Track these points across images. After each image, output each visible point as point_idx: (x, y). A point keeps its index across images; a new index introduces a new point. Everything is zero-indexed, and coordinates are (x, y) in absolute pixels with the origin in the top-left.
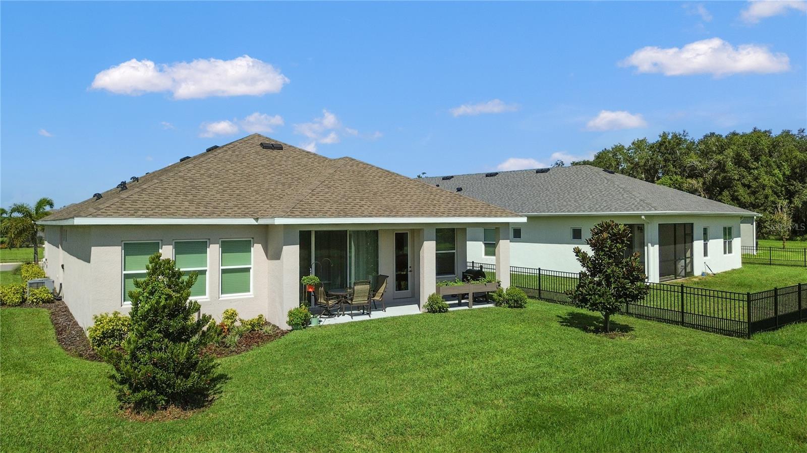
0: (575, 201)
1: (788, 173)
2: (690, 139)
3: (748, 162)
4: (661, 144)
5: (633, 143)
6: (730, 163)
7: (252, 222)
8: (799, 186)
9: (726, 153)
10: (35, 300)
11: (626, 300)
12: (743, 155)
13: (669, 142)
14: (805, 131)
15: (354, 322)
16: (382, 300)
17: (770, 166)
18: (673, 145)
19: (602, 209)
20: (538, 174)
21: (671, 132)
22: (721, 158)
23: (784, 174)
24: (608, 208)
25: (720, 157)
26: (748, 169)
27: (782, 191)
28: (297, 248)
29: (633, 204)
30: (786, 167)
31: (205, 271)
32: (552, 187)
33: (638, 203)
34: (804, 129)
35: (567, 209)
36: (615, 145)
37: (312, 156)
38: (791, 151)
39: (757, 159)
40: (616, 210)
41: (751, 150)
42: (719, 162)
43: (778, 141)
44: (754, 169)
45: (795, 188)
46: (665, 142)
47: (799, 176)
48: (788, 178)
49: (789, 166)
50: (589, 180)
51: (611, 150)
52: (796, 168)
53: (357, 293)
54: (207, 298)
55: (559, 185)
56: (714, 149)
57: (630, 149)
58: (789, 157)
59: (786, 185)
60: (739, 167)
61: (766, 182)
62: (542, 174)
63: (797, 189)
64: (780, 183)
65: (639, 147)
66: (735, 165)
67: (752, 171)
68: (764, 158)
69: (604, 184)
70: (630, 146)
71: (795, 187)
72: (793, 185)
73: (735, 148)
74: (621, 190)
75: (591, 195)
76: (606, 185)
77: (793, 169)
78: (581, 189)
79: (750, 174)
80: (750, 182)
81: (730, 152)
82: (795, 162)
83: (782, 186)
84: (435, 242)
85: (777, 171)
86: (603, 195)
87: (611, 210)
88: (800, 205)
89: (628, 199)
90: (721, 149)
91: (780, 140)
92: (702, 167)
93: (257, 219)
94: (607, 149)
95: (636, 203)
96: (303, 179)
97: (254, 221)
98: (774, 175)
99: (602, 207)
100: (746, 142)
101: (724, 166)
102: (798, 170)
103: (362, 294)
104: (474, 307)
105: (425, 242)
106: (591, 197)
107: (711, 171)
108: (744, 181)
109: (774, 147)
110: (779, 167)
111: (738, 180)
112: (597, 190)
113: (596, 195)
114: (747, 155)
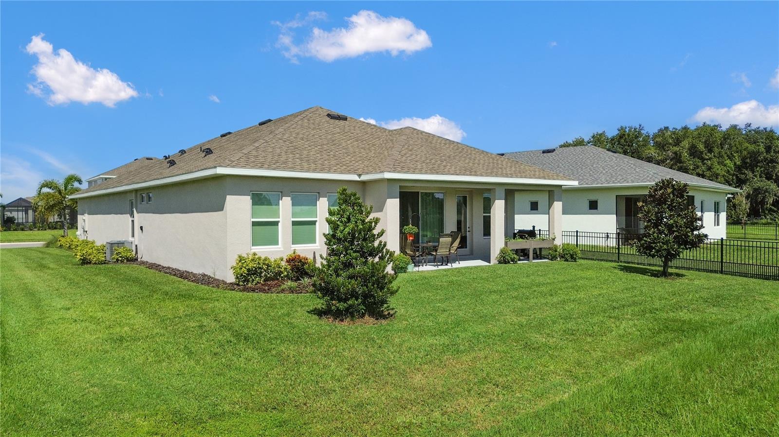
0: (590, 176)
1: (738, 163)
2: (645, 133)
3: (702, 153)
4: (621, 136)
5: (593, 137)
6: (686, 154)
7: (355, 178)
8: (750, 175)
9: (682, 144)
10: (120, 259)
11: (686, 247)
12: (698, 146)
13: (629, 135)
14: (751, 125)
15: (439, 270)
16: (456, 253)
17: (722, 157)
18: (632, 137)
19: (619, 182)
20: (545, 154)
21: (627, 126)
22: (678, 149)
23: (735, 164)
24: (625, 180)
25: (676, 149)
26: (703, 159)
27: (733, 179)
28: (397, 201)
29: (648, 176)
30: (737, 158)
31: (316, 221)
32: (562, 165)
33: (652, 176)
34: (751, 124)
35: (585, 182)
36: (576, 138)
37: (373, 127)
38: (741, 144)
39: (710, 151)
40: (633, 182)
41: (706, 142)
42: (675, 153)
43: (729, 134)
44: (707, 159)
45: (746, 177)
46: (624, 135)
47: (750, 165)
48: (739, 168)
49: (739, 156)
50: (597, 158)
51: (572, 143)
52: (747, 159)
53: (442, 245)
54: (317, 246)
55: (569, 162)
56: (671, 141)
57: (590, 142)
58: (740, 148)
59: (737, 174)
60: (694, 157)
61: (719, 172)
62: (549, 154)
63: (748, 177)
64: (732, 172)
65: (599, 140)
66: (691, 156)
67: (706, 161)
68: (716, 150)
69: (614, 161)
70: (590, 139)
71: (747, 175)
72: (743, 174)
73: (690, 140)
74: (632, 166)
75: (604, 170)
76: (616, 162)
77: (743, 160)
78: (592, 166)
79: (704, 164)
80: (703, 171)
81: (686, 144)
82: (745, 153)
83: (734, 175)
84: (504, 201)
85: (728, 162)
86: (616, 169)
87: (628, 182)
88: (751, 192)
89: (642, 172)
90: (677, 142)
91: (731, 133)
92: (660, 158)
93: (360, 175)
94: (568, 142)
95: (650, 176)
96: (377, 145)
97: (357, 177)
98: (725, 165)
99: (618, 180)
100: (701, 135)
101: (680, 156)
102: (748, 161)
103: (444, 246)
104: (533, 261)
105: (496, 201)
106: (604, 172)
107: (668, 161)
108: (698, 170)
109: (725, 139)
110: (731, 157)
111: (693, 170)
112: (609, 166)
113: (609, 170)
114: (701, 147)
